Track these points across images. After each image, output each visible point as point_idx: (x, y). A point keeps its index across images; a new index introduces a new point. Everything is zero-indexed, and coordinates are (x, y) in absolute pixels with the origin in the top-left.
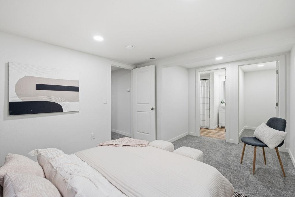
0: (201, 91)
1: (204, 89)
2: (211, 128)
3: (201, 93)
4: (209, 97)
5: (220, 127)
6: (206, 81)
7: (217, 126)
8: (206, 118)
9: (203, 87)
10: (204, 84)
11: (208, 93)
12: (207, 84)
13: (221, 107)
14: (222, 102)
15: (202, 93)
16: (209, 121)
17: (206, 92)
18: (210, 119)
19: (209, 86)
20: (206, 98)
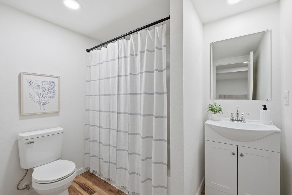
0: (141, 67)
3: (141, 77)
4: (165, 90)
6: (158, 29)
10: (151, 42)
11: (165, 73)
12: (159, 40)
16: (167, 188)
17: (157, 70)
18: (169, 178)
19: (165, 46)
20: (155, 95)
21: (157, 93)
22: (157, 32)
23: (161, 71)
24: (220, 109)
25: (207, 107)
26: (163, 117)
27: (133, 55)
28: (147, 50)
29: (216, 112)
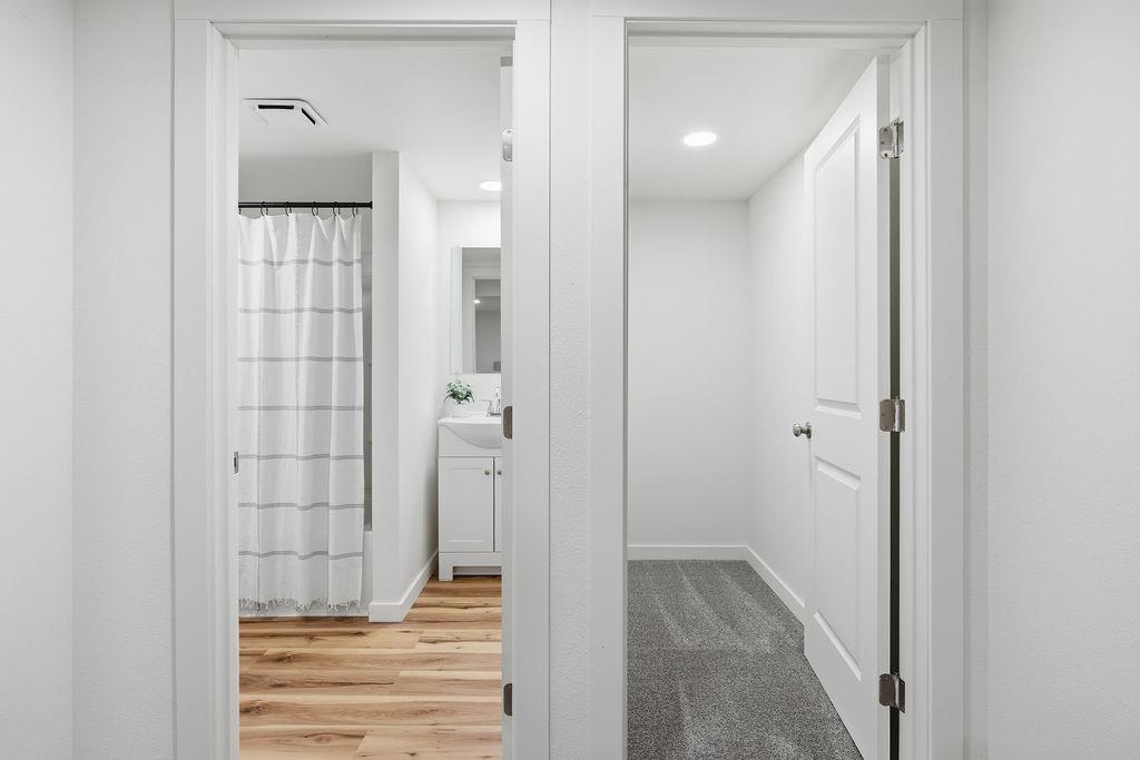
0: (299, 297)
1: (323, 287)
2: (377, 609)
3: (298, 321)
4: (360, 353)
5: (446, 574)
6: (342, 220)
7: (421, 575)
8: (341, 530)
9: (310, 266)
10: (325, 245)
11: (358, 318)
12: (345, 246)
13: (452, 429)
14: (454, 395)
15: (307, 316)
16: (362, 554)
17: (340, 310)
18: (367, 533)
19: (359, 261)
20: (335, 363)
21: (340, 359)
22: (341, 227)
23: (351, 312)
24: (469, 394)
25: (445, 392)
26: (353, 408)
27: (272, 263)
28: (315, 261)
29: (462, 399)
